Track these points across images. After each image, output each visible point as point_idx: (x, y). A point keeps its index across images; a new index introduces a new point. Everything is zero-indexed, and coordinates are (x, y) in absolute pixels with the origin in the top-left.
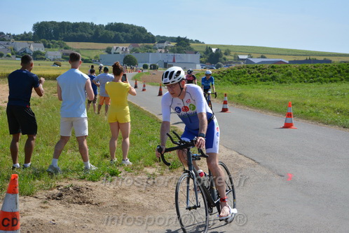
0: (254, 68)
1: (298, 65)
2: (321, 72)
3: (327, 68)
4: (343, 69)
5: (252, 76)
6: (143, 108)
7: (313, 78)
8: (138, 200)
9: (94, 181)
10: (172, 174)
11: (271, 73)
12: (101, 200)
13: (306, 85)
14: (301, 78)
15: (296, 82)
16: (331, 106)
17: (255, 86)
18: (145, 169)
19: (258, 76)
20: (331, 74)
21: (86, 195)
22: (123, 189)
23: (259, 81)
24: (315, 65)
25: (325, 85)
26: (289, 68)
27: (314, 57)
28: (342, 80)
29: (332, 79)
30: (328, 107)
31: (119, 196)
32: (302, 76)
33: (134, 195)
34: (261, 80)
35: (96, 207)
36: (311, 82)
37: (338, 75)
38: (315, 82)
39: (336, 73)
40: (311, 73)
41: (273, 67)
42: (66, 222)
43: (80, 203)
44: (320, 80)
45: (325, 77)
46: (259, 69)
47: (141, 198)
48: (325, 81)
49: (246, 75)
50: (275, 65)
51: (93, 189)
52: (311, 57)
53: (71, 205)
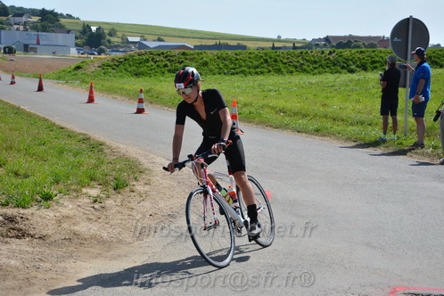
0: (159, 55)
1: (215, 52)
2: (244, 61)
3: (252, 56)
4: (271, 58)
5: (158, 66)
6: (25, 108)
7: (234, 69)
8: (92, 231)
9: (24, 208)
10: (119, 196)
11: (182, 62)
12: (44, 233)
13: (227, 78)
14: (220, 68)
15: (214, 74)
16: (271, 105)
17: (161, 78)
18: (84, 190)
19: (166, 66)
20: (256, 63)
21: (22, 226)
22: (67, 217)
23: (166, 72)
24: (237, 52)
25: (250, 78)
26: (204, 55)
27: (225, 42)
28: (270, 71)
29: (258, 70)
30: (268, 106)
31: (65, 225)
32: (221, 65)
33: (84, 224)
34: (169, 71)
35: (41, 241)
36: (233, 74)
37: (265, 65)
38: (237, 73)
39: (262, 63)
40: (232, 63)
41: (184, 54)
42: (13, 262)
43: (18, 237)
44: (243, 72)
45: (249, 68)
46: (166, 57)
47: (95, 228)
48: (250, 73)
49: (149, 64)
50: (186, 51)
51: (30, 217)
52: (222, 42)
53: (8, 239)
